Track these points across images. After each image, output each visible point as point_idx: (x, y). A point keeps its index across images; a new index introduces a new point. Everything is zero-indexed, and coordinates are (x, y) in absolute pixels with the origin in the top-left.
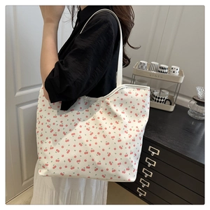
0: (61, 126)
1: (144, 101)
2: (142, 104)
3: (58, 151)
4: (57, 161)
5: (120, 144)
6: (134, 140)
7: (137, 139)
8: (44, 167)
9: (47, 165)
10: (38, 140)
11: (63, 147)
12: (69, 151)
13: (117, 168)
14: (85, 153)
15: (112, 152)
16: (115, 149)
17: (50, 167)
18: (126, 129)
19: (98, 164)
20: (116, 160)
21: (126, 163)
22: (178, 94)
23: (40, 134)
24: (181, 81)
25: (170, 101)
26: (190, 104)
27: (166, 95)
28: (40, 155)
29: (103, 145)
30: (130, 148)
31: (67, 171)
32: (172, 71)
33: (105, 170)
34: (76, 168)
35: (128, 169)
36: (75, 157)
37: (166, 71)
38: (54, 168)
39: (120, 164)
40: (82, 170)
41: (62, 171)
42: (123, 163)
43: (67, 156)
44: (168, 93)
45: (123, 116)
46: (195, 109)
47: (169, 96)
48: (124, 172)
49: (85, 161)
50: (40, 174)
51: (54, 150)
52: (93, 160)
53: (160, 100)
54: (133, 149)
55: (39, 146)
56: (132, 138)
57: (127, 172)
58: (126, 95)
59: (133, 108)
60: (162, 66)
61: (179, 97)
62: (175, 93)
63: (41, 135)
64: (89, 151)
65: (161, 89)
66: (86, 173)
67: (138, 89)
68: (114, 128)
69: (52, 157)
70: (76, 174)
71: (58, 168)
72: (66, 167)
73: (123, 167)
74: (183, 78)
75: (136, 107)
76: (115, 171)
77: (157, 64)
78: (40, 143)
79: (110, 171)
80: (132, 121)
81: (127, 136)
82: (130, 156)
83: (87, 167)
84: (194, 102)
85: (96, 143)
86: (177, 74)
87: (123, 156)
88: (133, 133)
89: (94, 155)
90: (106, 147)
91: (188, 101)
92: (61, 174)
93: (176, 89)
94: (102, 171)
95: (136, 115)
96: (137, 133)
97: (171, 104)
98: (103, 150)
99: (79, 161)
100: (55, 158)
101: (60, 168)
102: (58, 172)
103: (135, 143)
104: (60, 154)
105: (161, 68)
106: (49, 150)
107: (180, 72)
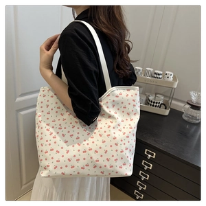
0: (59, 128)
1: (134, 101)
2: (133, 103)
3: (58, 152)
4: (57, 161)
5: (115, 141)
6: (128, 137)
7: (131, 135)
8: (45, 168)
9: (48, 166)
10: (38, 144)
11: (62, 148)
12: (68, 151)
13: (114, 164)
14: (84, 152)
15: (109, 149)
16: (111, 146)
17: (51, 168)
18: (119, 128)
19: (97, 161)
20: (113, 156)
21: (122, 158)
22: (172, 98)
23: (40, 137)
24: (175, 87)
25: (165, 105)
26: (185, 108)
27: (161, 99)
28: (41, 158)
29: (100, 144)
30: (124, 144)
31: (68, 171)
32: (167, 76)
33: (103, 166)
34: (76, 167)
35: (124, 164)
36: (75, 156)
37: (161, 76)
38: (55, 168)
39: (117, 159)
40: (82, 168)
41: (63, 171)
42: (119, 158)
43: (67, 156)
44: (163, 98)
45: (116, 116)
46: (190, 113)
47: (164, 100)
48: (121, 167)
49: (84, 159)
50: (42, 175)
51: (55, 151)
52: (91, 158)
53: (155, 104)
54: (127, 145)
55: (39, 149)
56: (126, 135)
57: (124, 167)
58: (117, 96)
59: (125, 108)
60: (156, 71)
61: (173, 102)
62: (170, 98)
63: (41, 139)
64: (87, 150)
65: (156, 94)
66: (86, 171)
67: (128, 90)
68: (109, 127)
69: (52, 158)
70: (76, 173)
71: (59, 167)
72: (66, 166)
73: (119, 163)
74: (177, 83)
75: (127, 106)
76: (112, 166)
77: (152, 70)
78: (40, 146)
79: (108, 167)
80: (125, 120)
81: (121, 133)
82: (125, 151)
83: (86, 165)
84: (188, 106)
85: (93, 142)
86: (171, 79)
87: (119, 152)
88: (127, 131)
89: (92, 153)
90: (103, 145)
91: (182, 105)
92: (63, 173)
93: (170, 93)
94: (100, 167)
95: (128, 114)
96: (131, 130)
97: (166, 109)
98: (100, 148)
99: (79, 160)
100: (56, 159)
101: (61, 168)
102: (59, 172)
103: (129, 139)
104: (60, 154)
105: (155, 73)
106: (49, 152)
107: (174, 78)
